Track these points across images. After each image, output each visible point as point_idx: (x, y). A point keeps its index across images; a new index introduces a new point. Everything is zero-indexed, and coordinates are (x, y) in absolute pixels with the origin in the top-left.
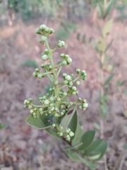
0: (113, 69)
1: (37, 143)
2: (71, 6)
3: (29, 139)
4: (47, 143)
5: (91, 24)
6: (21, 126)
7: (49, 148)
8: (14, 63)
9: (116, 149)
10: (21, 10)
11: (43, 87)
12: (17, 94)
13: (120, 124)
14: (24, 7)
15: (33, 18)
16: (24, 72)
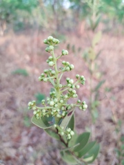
0: (100, 77)
1: (28, 151)
2: (60, 18)
3: (19, 146)
4: (38, 151)
5: (79, 36)
6: (11, 134)
7: (39, 155)
8: (5, 72)
9: (106, 155)
10: (12, 21)
11: (33, 94)
12: (7, 102)
13: (109, 130)
14: (15, 19)
15: (25, 29)
16: (15, 80)
